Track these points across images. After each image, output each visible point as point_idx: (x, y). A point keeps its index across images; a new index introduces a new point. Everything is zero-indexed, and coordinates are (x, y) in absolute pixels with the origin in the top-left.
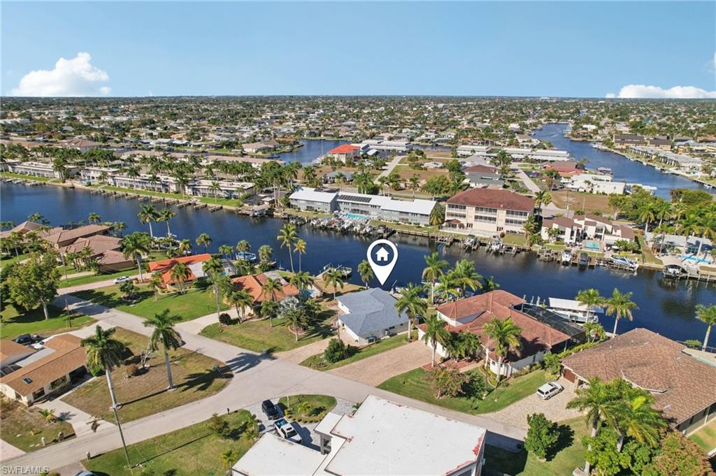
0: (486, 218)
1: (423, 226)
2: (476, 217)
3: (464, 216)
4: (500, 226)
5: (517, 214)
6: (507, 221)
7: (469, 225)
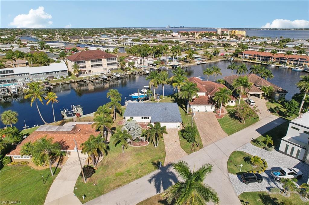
0: (97, 65)
1: (66, 78)
2: (92, 66)
3: (85, 67)
4: (105, 68)
5: (112, 60)
6: (108, 64)
7: (89, 71)
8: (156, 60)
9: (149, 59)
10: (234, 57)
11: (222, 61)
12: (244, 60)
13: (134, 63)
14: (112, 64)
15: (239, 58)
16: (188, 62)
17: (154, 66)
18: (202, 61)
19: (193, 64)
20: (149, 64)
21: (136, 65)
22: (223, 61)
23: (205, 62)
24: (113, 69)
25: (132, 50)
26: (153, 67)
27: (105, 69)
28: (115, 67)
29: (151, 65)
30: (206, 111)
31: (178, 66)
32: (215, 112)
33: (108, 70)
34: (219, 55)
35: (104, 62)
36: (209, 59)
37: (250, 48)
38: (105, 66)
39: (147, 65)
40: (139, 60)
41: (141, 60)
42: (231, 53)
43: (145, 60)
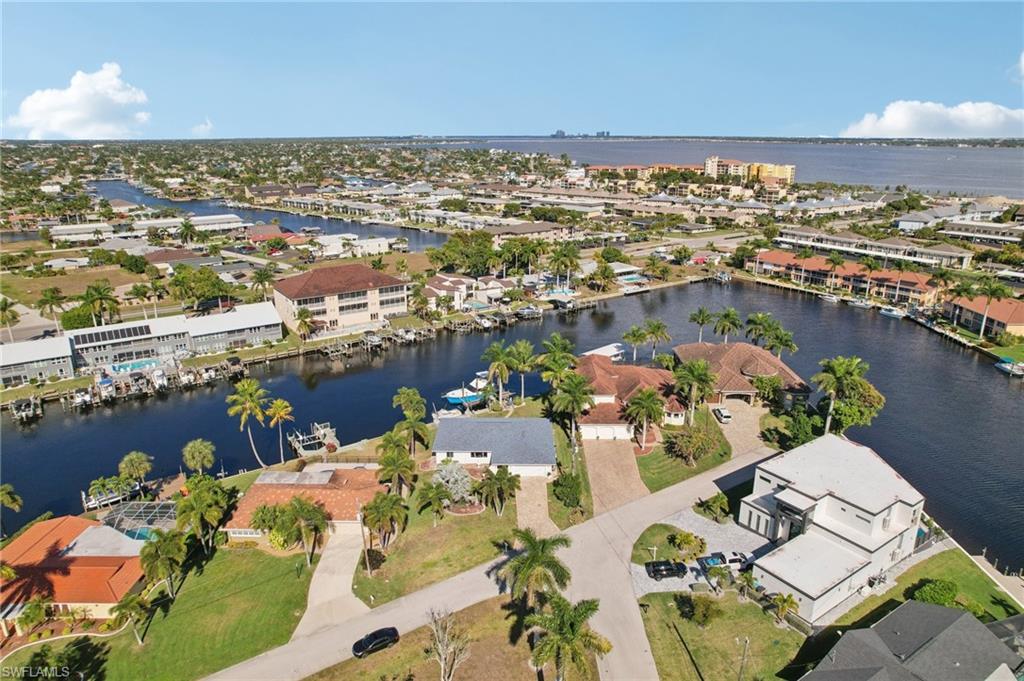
0: (354, 307)
2: (341, 309)
4: (374, 313)
5: (392, 290)
6: (382, 303)
7: (334, 323)
8: (510, 289)
9: (491, 284)
10: (732, 268)
11: (696, 282)
12: (759, 280)
13: (452, 299)
14: (392, 301)
15: (747, 271)
16: (599, 287)
17: (505, 303)
18: (639, 284)
19: (611, 295)
20: (490, 299)
21: (457, 304)
22: (698, 282)
23: (648, 288)
24: (394, 314)
25: (444, 254)
26: (502, 305)
27: (374, 316)
28: (402, 308)
29: (496, 300)
30: (615, 438)
31: (568, 305)
32: (635, 440)
33: (381, 318)
34: (691, 262)
35: (373, 297)
36: (660, 278)
37: (787, 234)
38: (374, 307)
39: (486, 301)
40: (463, 288)
41: (469, 287)
42: (728, 255)
43: (482, 285)
